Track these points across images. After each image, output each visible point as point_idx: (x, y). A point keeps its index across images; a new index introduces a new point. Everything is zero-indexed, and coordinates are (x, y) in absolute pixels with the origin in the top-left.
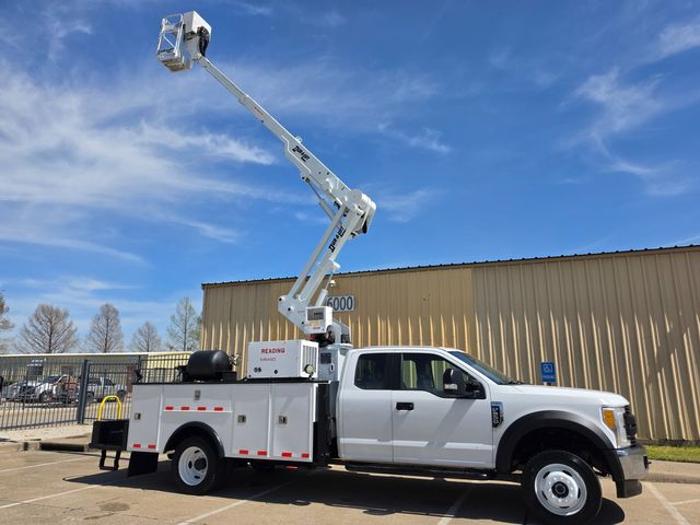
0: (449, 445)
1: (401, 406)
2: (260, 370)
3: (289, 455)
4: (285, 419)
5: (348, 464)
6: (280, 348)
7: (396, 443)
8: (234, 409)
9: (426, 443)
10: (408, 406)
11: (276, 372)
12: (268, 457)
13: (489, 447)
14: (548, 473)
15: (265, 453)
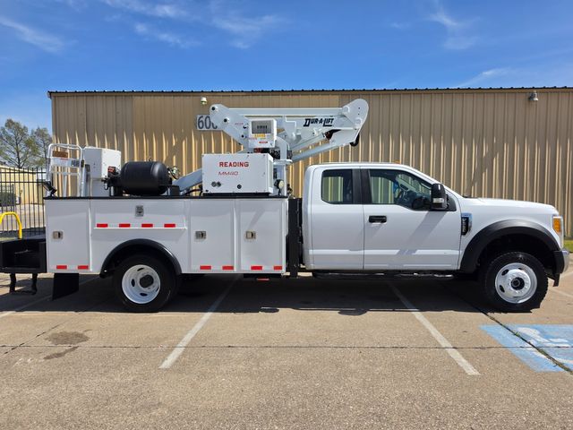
0: (419, 252)
1: (373, 219)
2: (219, 184)
3: (260, 268)
4: (253, 235)
5: (315, 272)
6: (243, 161)
7: (368, 252)
8: (189, 226)
9: (397, 251)
10: (382, 219)
11: (239, 187)
12: (235, 271)
13: (457, 252)
14: (507, 271)
15: (232, 268)
